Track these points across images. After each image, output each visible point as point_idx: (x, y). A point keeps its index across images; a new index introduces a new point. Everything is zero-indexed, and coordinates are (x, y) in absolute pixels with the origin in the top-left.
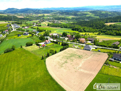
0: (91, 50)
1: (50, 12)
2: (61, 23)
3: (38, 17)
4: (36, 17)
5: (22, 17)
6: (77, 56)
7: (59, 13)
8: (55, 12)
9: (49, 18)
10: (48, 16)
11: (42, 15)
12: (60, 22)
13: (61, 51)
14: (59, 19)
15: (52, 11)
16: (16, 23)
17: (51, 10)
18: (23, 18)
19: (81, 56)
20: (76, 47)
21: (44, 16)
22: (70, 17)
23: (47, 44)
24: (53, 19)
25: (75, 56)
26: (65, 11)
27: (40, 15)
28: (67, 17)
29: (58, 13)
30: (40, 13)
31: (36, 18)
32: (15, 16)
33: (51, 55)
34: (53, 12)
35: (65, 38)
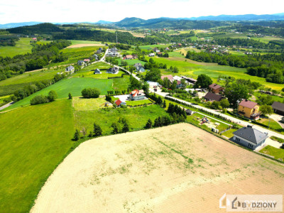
0: (258, 149)
1: (212, 24)
2: (231, 52)
3: (177, 36)
4: (172, 36)
5: (142, 36)
6: (182, 160)
7: (237, 28)
8: (227, 25)
9: (203, 39)
10: (202, 35)
11: (188, 32)
12: (227, 50)
13: (148, 126)
14: (230, 43)
15: (217, 23)
16: (118, 46)
17: (217, 20)
18: (144, 37)
19: (196, 163)
20: (210, 125)
21: (192, 34)
22: (266, 39)
23: (133, 100)
24: (213, 43)
25: (175, 155)
26: (257, 23)
27: (182, 32)
28: (256, 39)
29: (232, 28)
30: (185, 28)
31: (172, 39)
32: (129, 33)
33: (106, 135)
34: (219, 26)
35: (199, 93)
